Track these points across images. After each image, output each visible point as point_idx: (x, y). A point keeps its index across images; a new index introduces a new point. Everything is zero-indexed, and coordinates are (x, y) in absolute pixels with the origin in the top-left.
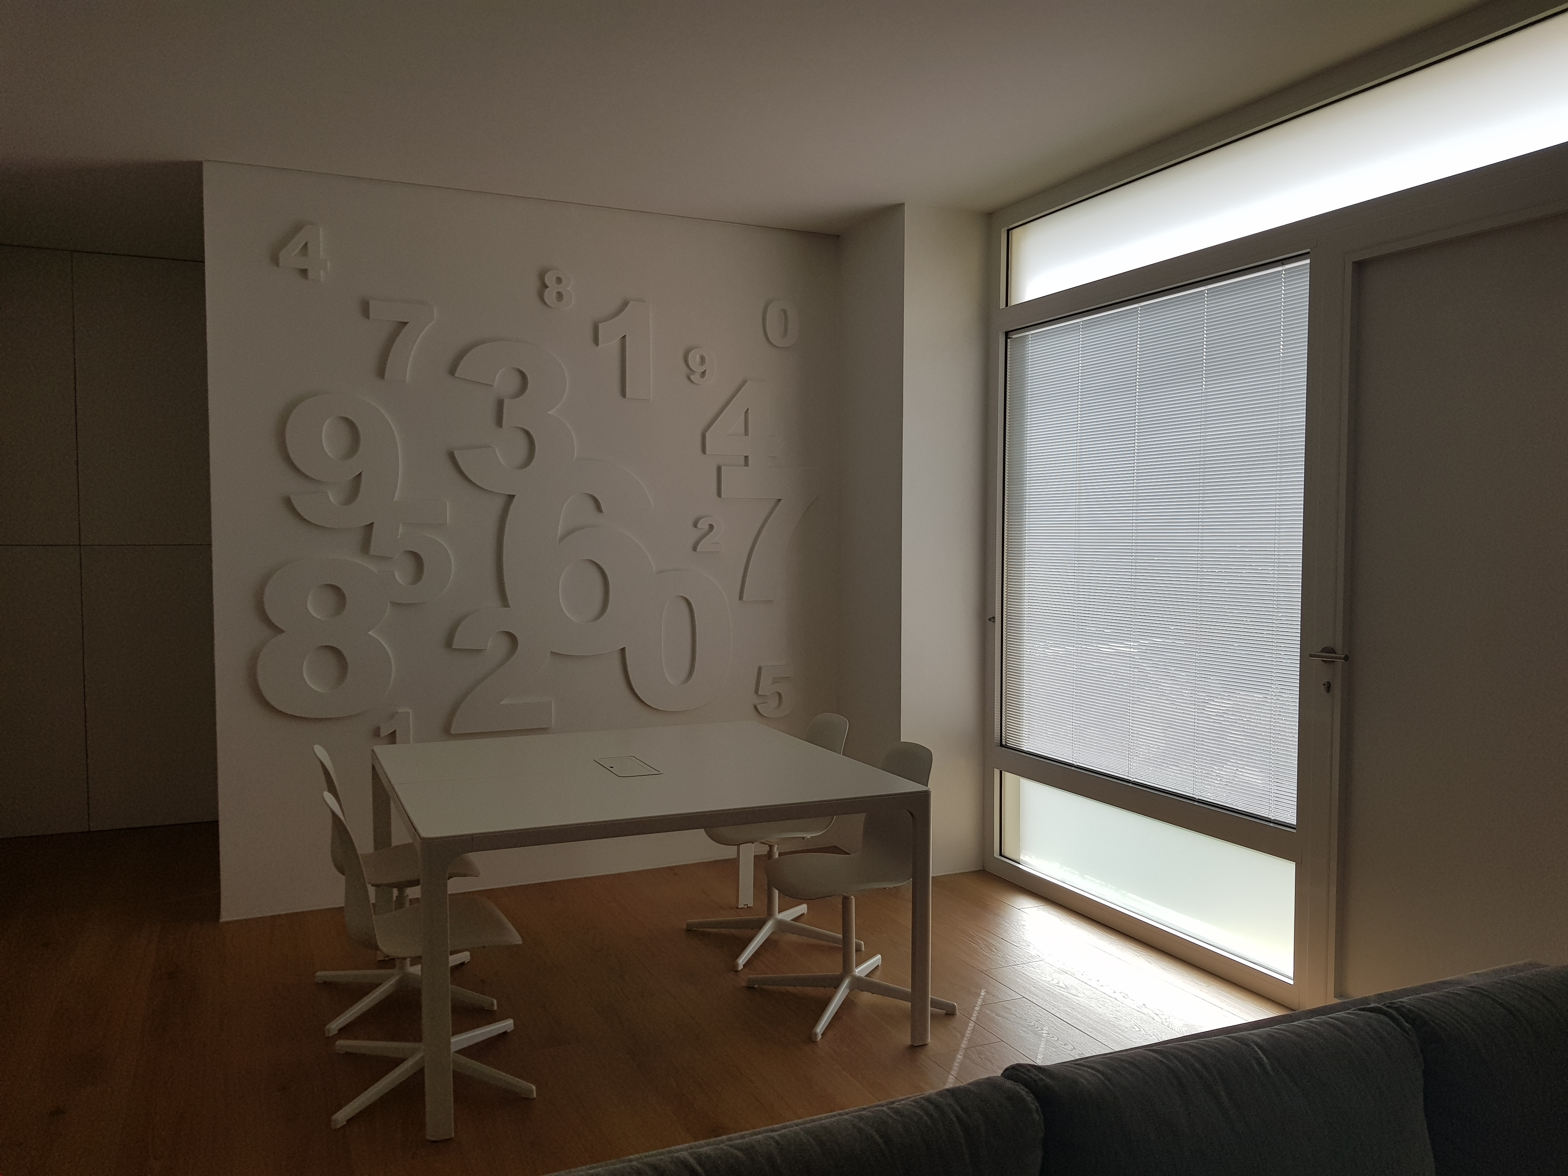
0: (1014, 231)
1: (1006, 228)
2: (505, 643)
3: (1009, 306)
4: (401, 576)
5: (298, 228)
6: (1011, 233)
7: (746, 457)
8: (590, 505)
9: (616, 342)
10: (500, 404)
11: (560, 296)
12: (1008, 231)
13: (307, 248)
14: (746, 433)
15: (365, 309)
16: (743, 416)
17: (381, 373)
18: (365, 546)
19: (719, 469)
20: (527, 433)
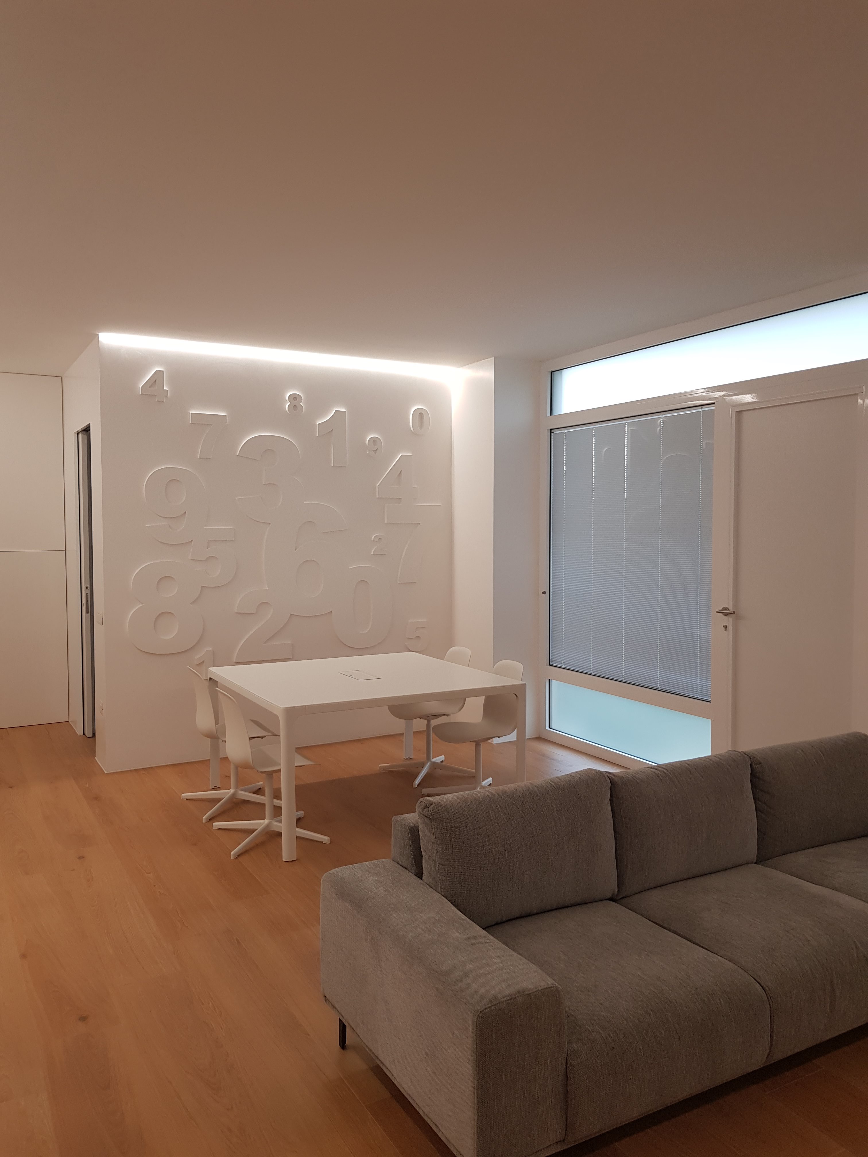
0: (555, 373)
2: (265, 609)
3: (553, 415)
7: (400, 499)
9: (328, 433)
11: (295, 407)
12: (551, 373)
13: (156, 383)
14: (400, 485)
16: (398, 474)
19: (384, 506)
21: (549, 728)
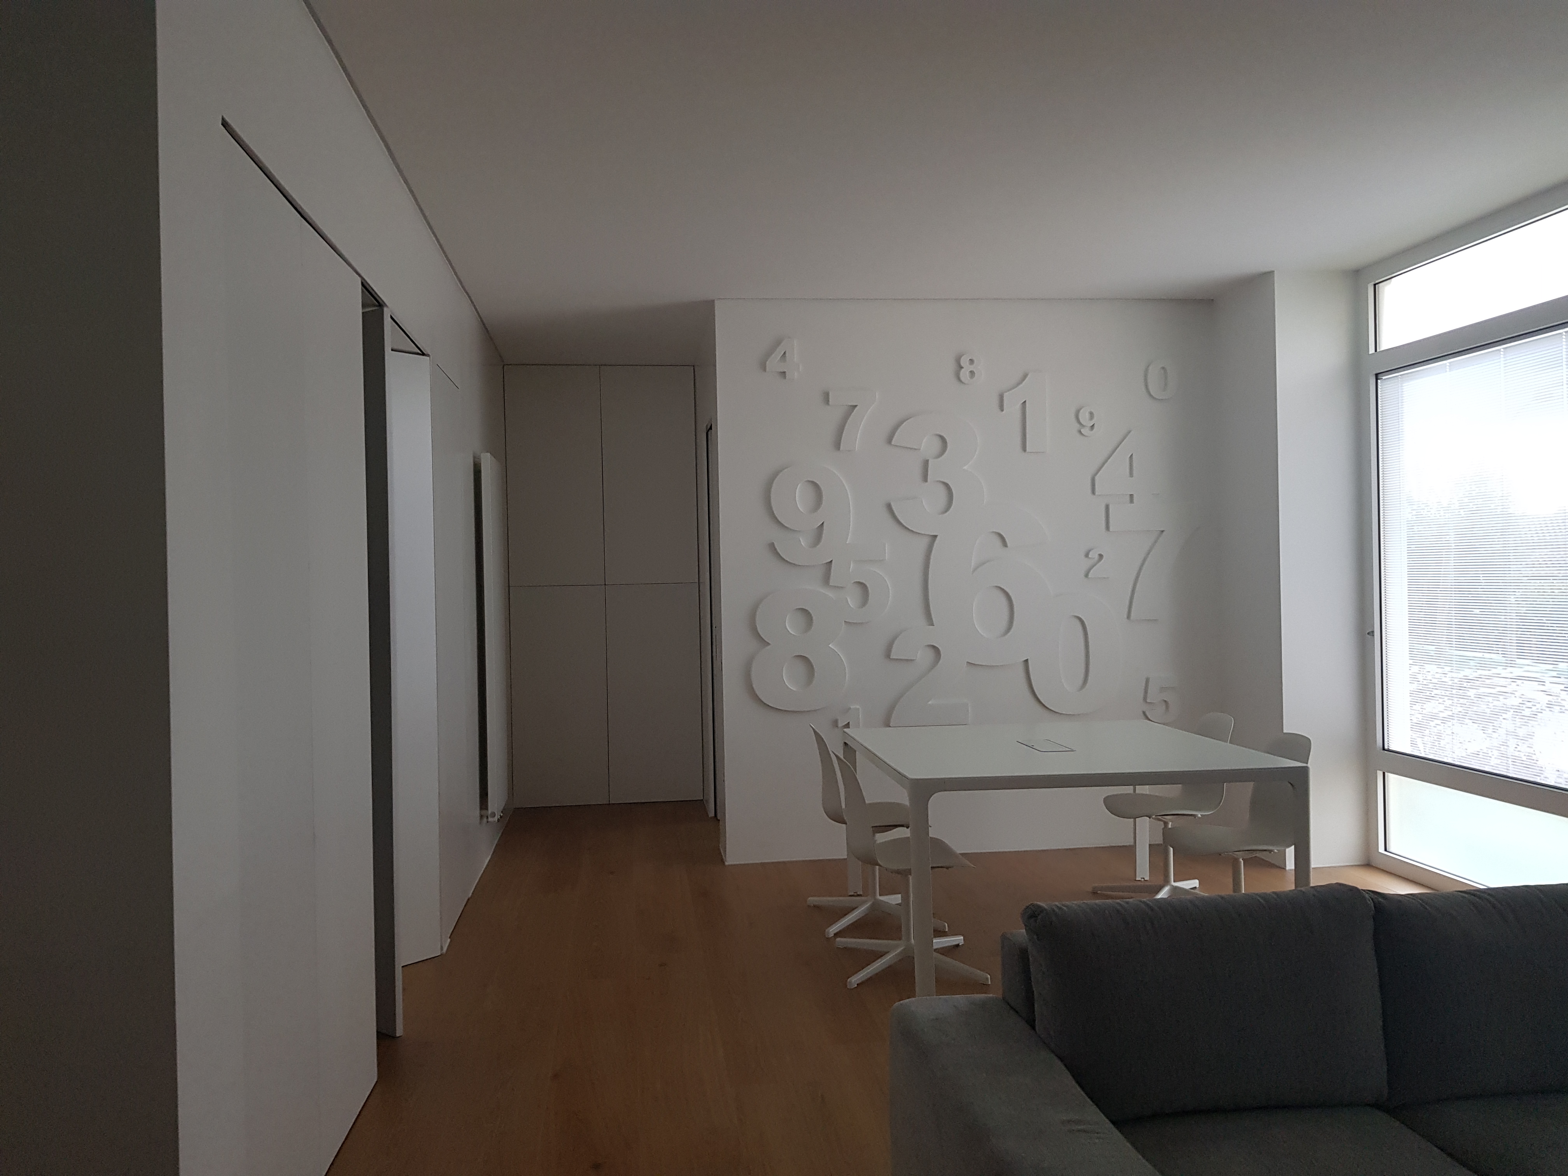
0: (1381, 285)
1: (1373, 283)
2: (930, 654)
3: (1378, 351)
4: (852, 600)
5: (778, 343)
6: (1378, 286)
7: (1131, 496)
8: (998, 542)
9: (1018, 406)
10: (926, 463)
11: (972, 373)
12: (1375, 285)
13: (785, 357)
14: (1131, 475)
15: (826, 398)
16: (1128, 460)
17: (837, 445)
18: (826, 580)
19: (1107, 507)
20: (947, 485)
21: (1386, 850)
